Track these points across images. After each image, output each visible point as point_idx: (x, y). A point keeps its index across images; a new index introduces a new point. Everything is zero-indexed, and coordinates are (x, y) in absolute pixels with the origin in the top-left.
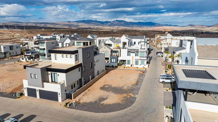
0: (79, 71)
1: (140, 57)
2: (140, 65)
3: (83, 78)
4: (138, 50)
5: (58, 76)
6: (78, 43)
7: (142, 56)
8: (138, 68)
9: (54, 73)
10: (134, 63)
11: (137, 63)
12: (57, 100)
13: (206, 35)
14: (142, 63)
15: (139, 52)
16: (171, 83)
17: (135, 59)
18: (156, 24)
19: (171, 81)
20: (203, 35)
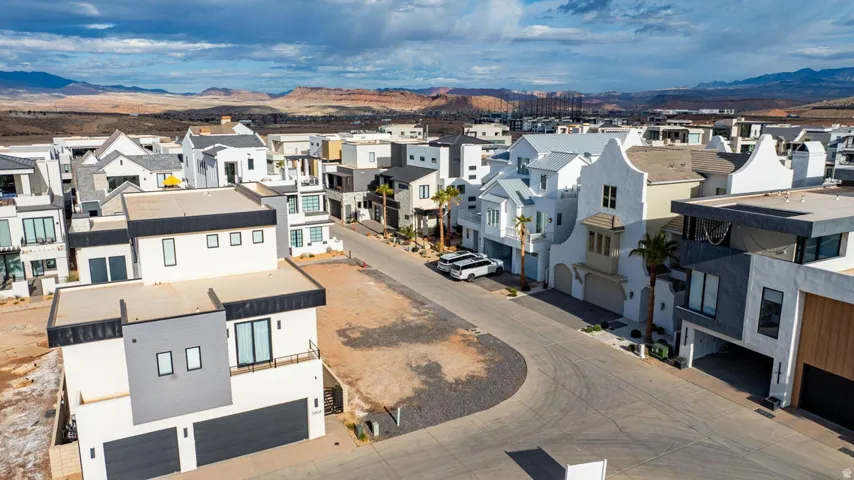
18: (70, 81)
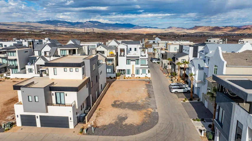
0: (87, 87)
1: (141, 65)
2: (141, 74)
3: (91, 95)
4: (139, 57)
5: (66, 95)
6: (62, 51)
7: (143, 64)
8: (139, 78)
9: (60, 93)
10: (135, 73)
11: (138, 72)
12: (67, 126)
13: (187, 38)
14: (144, 72)
15: (140, 60)
16: (184, 93)
17: (136, 68)
18: (135, 26)
19: (184, 90)
20: (184, 38)
